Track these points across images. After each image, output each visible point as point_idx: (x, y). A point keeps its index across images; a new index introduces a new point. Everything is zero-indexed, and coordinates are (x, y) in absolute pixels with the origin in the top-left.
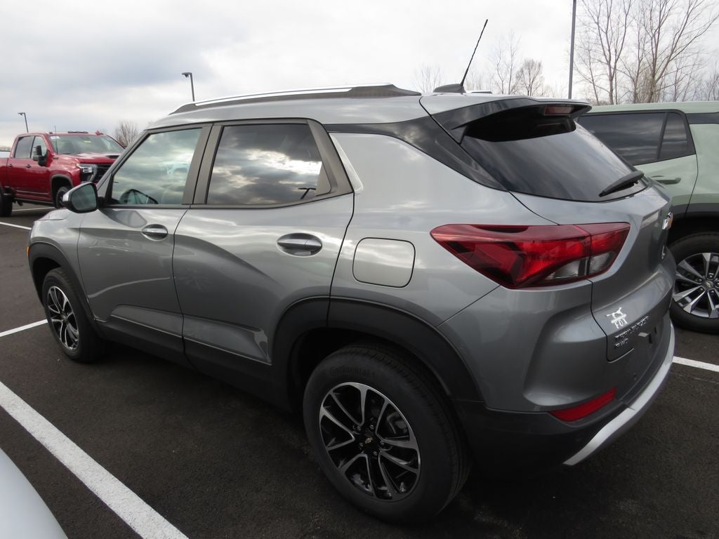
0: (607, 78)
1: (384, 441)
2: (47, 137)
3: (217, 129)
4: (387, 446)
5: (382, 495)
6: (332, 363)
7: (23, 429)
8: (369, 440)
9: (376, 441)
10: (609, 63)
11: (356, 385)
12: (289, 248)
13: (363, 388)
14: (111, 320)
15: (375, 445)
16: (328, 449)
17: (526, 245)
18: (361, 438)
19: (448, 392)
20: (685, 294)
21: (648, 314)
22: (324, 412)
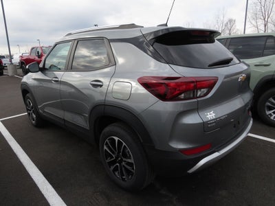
0: (263, 25)
1: (124, 159)
2: (41, 48)
3: (76, 42)
4: (125, 161)
5: (123, 180)
6: (107, 129)
7: (11, 149)
8: (119, 159)
9: (122, 159)
10: (264, 19)
11: (114, 137)
12: (94, 85)
13: (116, 139)
14: (44, 112)
15: (122, 161)
16: (107, 161)
17: (172, 85)
18: (117, 158)
19: (142, 141)
20: (271, 112)
21: (227, 115)
22: (105, 148)
